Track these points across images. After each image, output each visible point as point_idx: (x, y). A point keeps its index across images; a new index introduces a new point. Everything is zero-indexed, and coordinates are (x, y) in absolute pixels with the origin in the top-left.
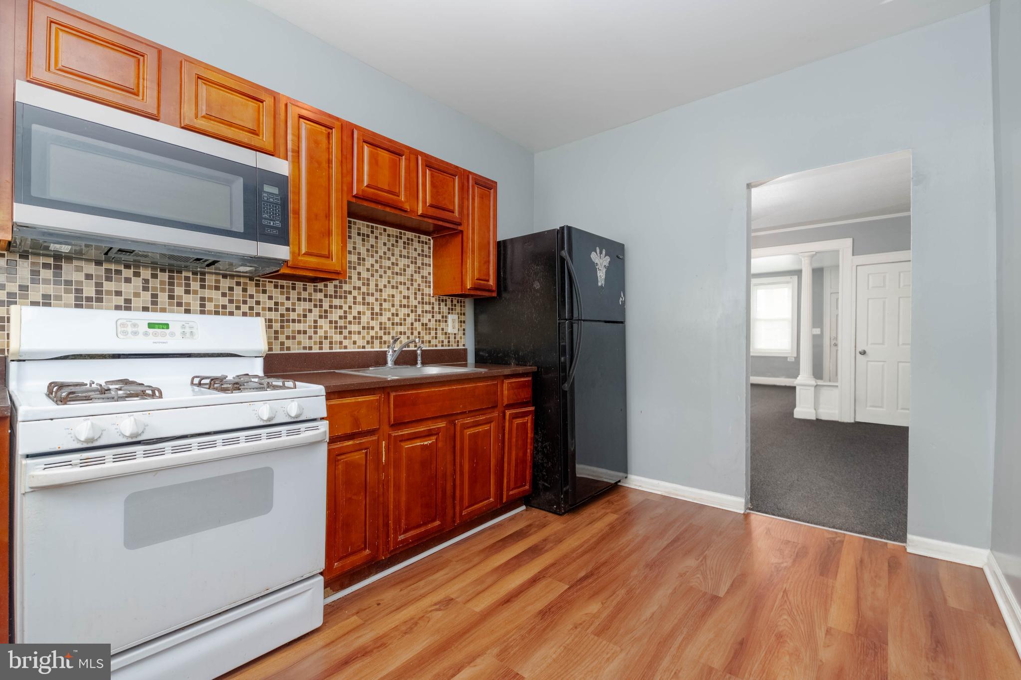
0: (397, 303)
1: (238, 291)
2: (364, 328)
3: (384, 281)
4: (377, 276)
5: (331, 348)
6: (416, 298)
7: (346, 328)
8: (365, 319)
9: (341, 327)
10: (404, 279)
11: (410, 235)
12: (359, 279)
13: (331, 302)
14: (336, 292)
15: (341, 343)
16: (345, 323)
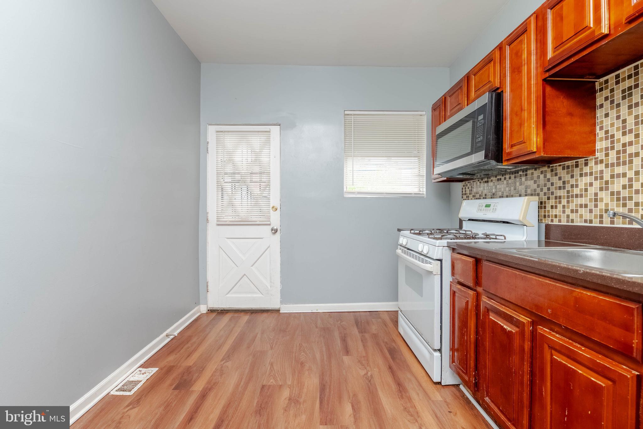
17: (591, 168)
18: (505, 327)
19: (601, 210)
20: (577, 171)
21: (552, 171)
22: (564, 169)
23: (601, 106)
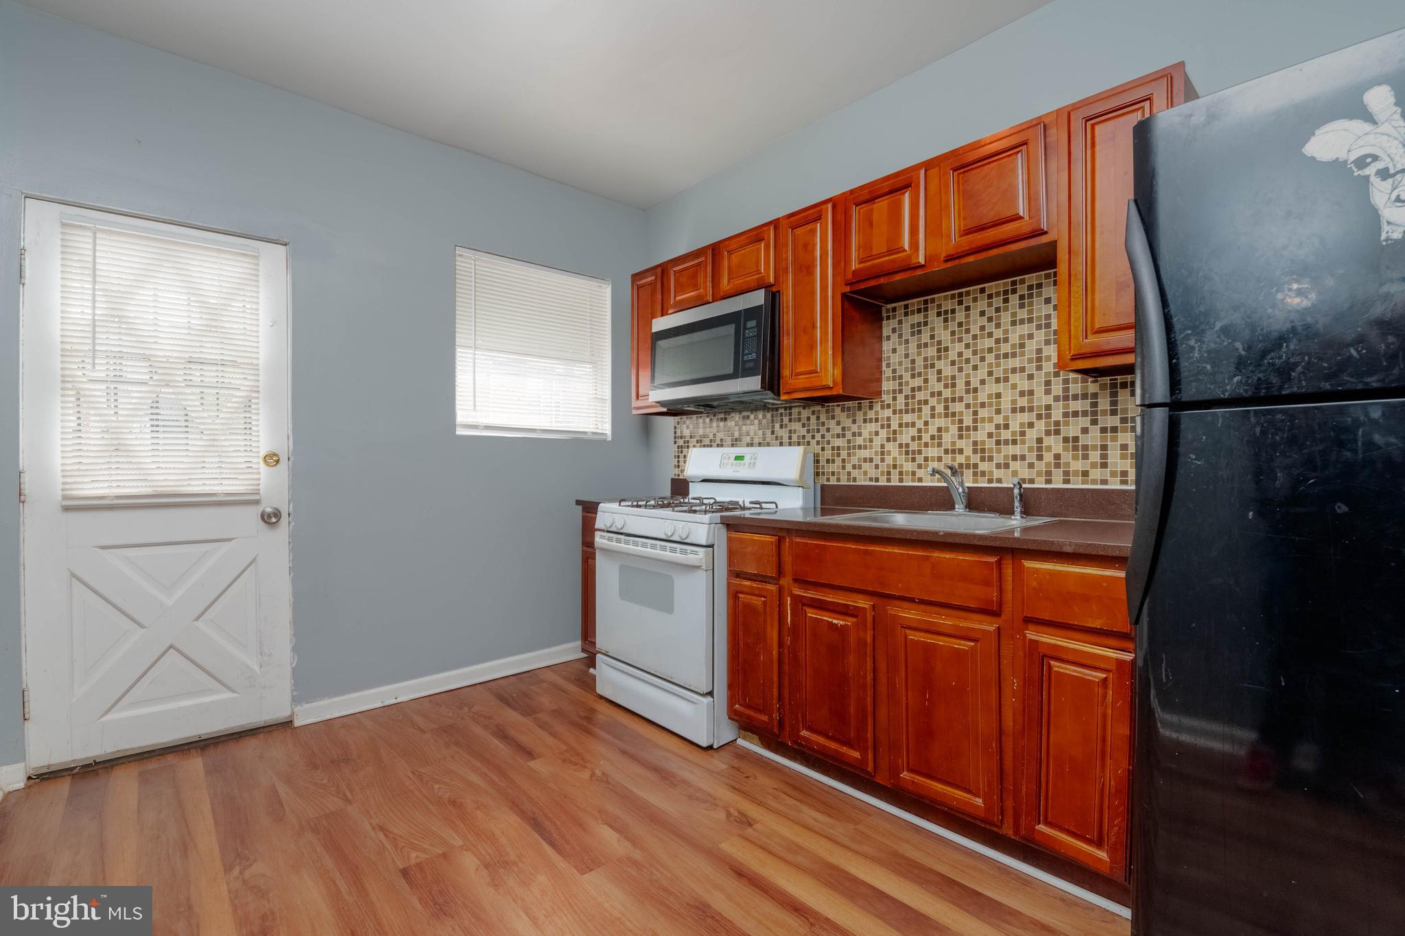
0: (1006, 404)
1: (813, 418)
2: (946, 451)
3: (982, 373)
4: (967, 369)
5: (901, 480)
6: (1048, 392)
7: (920, 452)
8: (947, 439)
9: (913, 452)
10: (1021, 361)
11: (1032, 278)
12: (939, 380)
13: (901, 418)
14: (907, 404)
15: (914, 473)
16: (919, 445)
17: (877, 413)
18: (835, 621)
19: (888, 465)
20: (860, 416)
21: (827, 412)
22: (843, 410)
23: (888, 338)
